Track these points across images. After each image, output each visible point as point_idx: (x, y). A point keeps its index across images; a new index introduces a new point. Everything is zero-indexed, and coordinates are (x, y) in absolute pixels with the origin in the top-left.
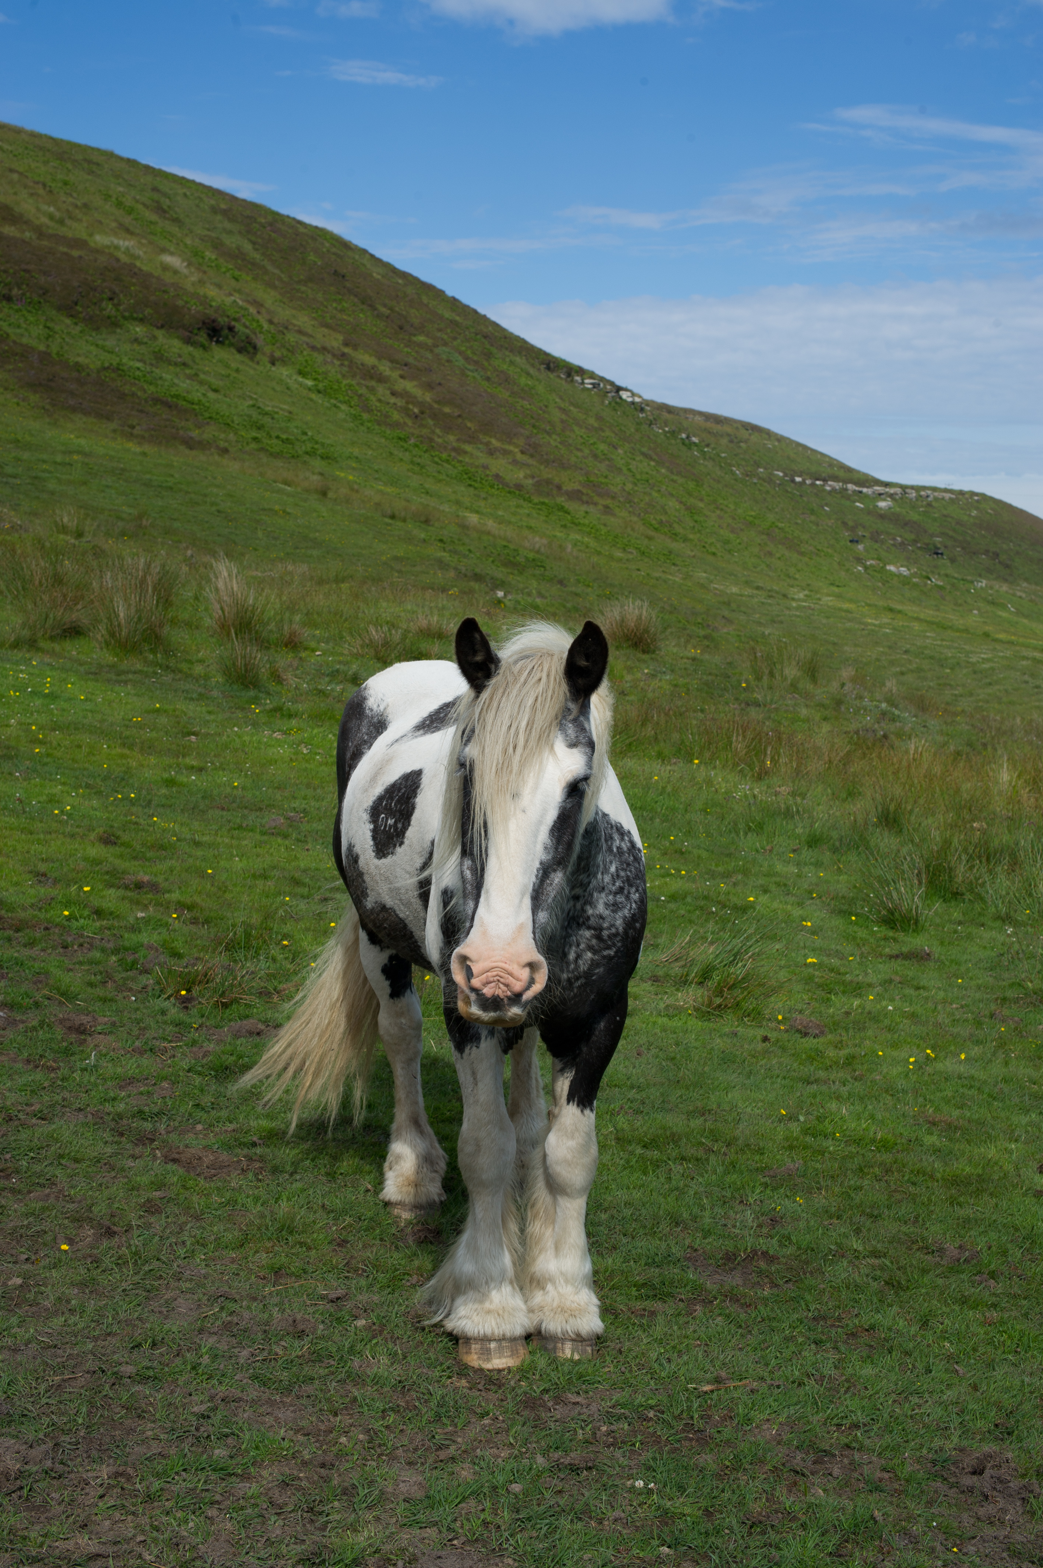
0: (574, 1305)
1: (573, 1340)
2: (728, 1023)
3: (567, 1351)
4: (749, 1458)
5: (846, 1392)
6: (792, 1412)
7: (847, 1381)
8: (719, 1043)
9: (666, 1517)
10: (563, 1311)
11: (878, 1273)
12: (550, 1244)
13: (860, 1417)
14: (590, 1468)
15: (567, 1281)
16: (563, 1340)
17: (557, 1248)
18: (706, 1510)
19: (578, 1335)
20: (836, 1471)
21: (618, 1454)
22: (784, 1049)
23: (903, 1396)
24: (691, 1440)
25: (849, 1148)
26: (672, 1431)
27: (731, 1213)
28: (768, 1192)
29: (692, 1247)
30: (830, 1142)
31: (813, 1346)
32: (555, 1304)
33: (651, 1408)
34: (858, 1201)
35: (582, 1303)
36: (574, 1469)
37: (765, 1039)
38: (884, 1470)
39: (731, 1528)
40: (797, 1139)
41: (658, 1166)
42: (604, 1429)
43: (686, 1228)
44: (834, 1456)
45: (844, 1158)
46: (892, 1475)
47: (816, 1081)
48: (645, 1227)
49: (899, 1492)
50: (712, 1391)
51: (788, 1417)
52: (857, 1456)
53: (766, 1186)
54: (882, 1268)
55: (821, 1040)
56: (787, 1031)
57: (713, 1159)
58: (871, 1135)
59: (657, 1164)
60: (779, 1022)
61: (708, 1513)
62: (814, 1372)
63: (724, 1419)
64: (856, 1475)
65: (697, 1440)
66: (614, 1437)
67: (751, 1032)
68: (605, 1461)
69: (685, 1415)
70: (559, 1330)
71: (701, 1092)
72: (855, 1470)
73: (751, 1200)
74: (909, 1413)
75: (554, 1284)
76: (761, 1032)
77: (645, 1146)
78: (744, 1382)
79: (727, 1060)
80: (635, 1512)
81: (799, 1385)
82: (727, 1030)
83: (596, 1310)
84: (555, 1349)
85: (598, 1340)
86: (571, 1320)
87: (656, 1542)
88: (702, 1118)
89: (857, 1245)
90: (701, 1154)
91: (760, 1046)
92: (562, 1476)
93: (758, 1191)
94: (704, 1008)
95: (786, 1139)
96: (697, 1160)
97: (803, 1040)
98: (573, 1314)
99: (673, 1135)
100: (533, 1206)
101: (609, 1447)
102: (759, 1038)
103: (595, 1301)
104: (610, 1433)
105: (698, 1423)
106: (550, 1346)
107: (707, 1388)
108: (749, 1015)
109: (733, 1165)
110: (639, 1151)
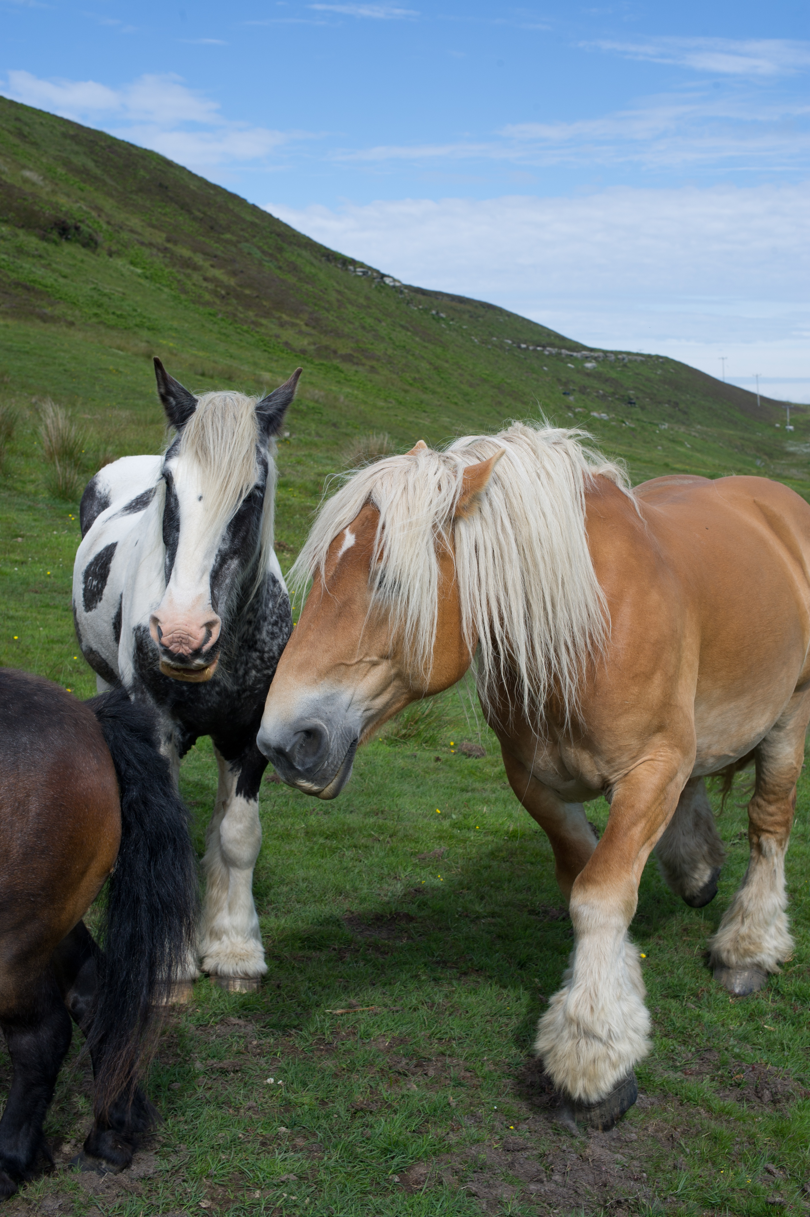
0: (243, 952)
1: (241, 978)
2: (410, 748)
3: (238, 987)
4: (361, 1063)
5: (450, 1015)
6: (404, 1029)
7: (452, 1006)
8: (400, 762)
9: (288, 1106)
10: (234, 956)
11: (492, 928)
12: (225, 905)
13: (457, 1033)
14: (237, 1071)
15: (237, 933)
16: (234, 979)
17: (230, 908)
18: (322, 1100)
19: (246, 974)
20: (431, 1073)
21: (262, 1061)
22: (451, 766)
23: (495, 1018)
24: (322, 1050)
25: (487, 838)
26: (308, 1044)
27: (385, 886)
28: (418, 870)
29: (350, 911)
30: (472, 833)
31: (432, 983)
32: (228, 951)
33: (295, 1027)
34: (486, 874)
35: (249, 950)
36: (224, 1072)
37: (438, 759)
38: (467, 1070)
39: (338, 1113)
40: (446, 831)
41: (334, 853)
42: (255, 1043)
43: (346, 897)
44: (430, 1060)
45: (481, 845)
46: (472, 1074)
47: (473, 790)
48: (315, 896)
49: (476, 1087)
50: (342, 1015)
51: (400, 1033)
52: (448, 1060)
53: (415, 865)
54: (495, 925)
55: (482, 760)
56: (455, 754)
57: (377, 845)
58: (506, 828)
59: (333, 851)
60: (452, 747)
61: (323, 1103)
62: (427, 1000)
63: (348, 1035)
64: (444, 1074)
65: (327, 1051)
66: (261, 1049)
67: (427, 755)
68: (251, 1066)
69: (319, 1033)
70: (231, 971)
71: (380, 798)
72: (445, 1071)
73: (403, 876)
74: (498, 1029)
75: (228, 935)
76: (436, 754)
77: (326, 838)
78: (371, 1007)
79: (404, 775)
80: (266, 1103)
81: (415, 1010)
82: (408, 753)
83: (262, 956)
84: (228, 986)
85: (263, 979)
86: (241, 963)
87: (275, 1124)
88: (375, 818)
89: (478, 908)
90: (369, 843)
91: (432, 765)
92: (214, 1077)
93: (409, 869)
94: (393, 737)
95: (438, 831)
96: (366, 847)
97: (468, 760)
98: (242, 958)
99: (349, 829)
100: (212, 875)
101: (255, 1056)
102: (433, 758)
103: (261, 948)
104: (258, 1046)
105: (328, 1037)
106: (224, 983)
107: (339, 1011)
108: (426, 742)
109: (392, 850)
110: (321, 840)
